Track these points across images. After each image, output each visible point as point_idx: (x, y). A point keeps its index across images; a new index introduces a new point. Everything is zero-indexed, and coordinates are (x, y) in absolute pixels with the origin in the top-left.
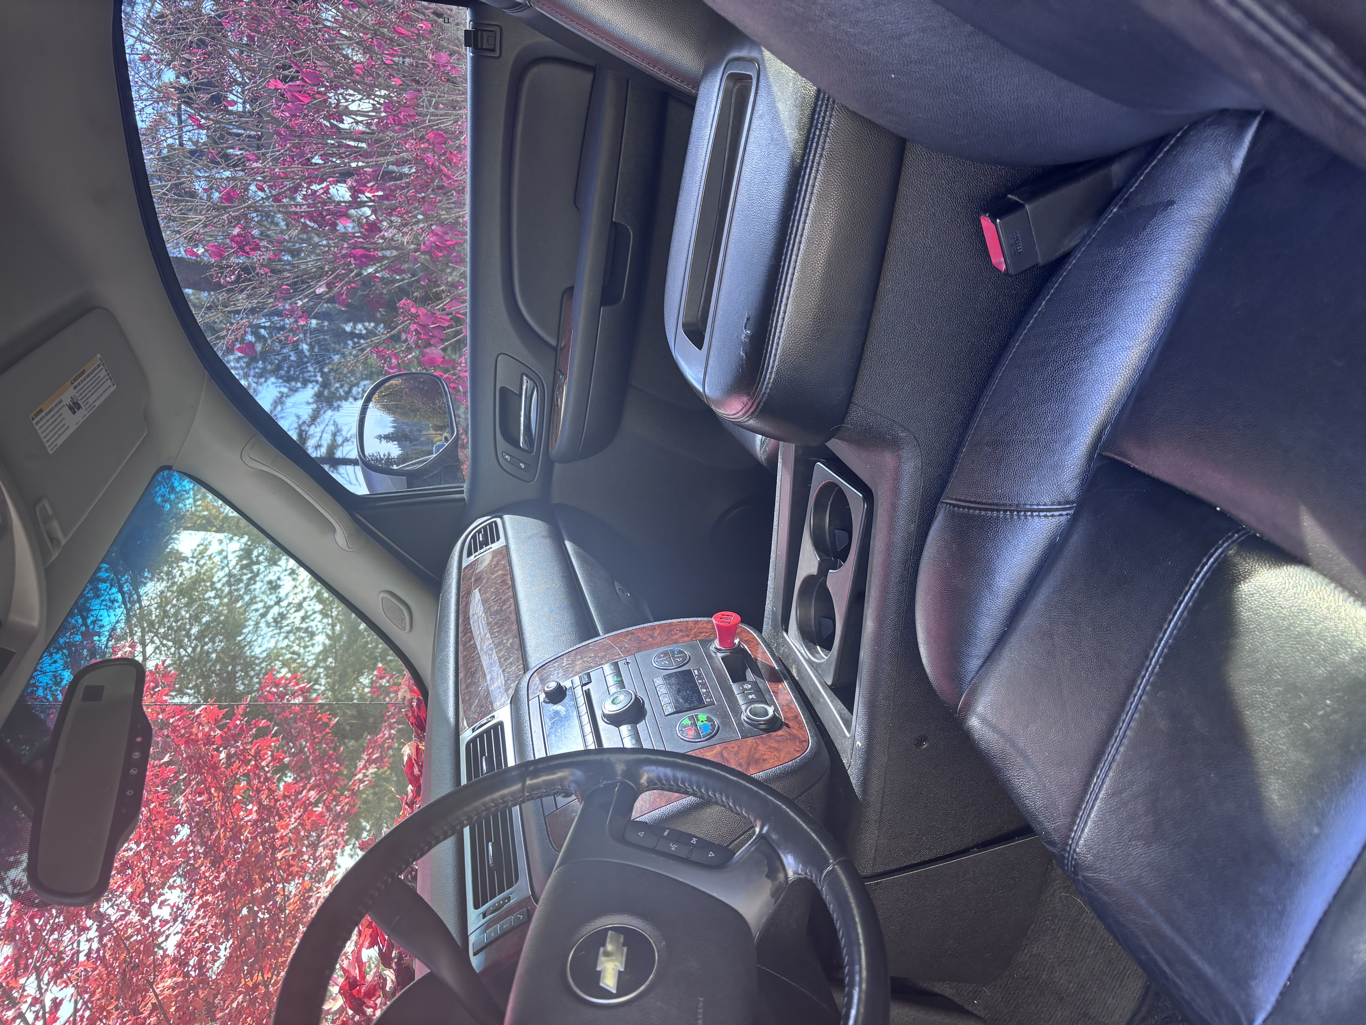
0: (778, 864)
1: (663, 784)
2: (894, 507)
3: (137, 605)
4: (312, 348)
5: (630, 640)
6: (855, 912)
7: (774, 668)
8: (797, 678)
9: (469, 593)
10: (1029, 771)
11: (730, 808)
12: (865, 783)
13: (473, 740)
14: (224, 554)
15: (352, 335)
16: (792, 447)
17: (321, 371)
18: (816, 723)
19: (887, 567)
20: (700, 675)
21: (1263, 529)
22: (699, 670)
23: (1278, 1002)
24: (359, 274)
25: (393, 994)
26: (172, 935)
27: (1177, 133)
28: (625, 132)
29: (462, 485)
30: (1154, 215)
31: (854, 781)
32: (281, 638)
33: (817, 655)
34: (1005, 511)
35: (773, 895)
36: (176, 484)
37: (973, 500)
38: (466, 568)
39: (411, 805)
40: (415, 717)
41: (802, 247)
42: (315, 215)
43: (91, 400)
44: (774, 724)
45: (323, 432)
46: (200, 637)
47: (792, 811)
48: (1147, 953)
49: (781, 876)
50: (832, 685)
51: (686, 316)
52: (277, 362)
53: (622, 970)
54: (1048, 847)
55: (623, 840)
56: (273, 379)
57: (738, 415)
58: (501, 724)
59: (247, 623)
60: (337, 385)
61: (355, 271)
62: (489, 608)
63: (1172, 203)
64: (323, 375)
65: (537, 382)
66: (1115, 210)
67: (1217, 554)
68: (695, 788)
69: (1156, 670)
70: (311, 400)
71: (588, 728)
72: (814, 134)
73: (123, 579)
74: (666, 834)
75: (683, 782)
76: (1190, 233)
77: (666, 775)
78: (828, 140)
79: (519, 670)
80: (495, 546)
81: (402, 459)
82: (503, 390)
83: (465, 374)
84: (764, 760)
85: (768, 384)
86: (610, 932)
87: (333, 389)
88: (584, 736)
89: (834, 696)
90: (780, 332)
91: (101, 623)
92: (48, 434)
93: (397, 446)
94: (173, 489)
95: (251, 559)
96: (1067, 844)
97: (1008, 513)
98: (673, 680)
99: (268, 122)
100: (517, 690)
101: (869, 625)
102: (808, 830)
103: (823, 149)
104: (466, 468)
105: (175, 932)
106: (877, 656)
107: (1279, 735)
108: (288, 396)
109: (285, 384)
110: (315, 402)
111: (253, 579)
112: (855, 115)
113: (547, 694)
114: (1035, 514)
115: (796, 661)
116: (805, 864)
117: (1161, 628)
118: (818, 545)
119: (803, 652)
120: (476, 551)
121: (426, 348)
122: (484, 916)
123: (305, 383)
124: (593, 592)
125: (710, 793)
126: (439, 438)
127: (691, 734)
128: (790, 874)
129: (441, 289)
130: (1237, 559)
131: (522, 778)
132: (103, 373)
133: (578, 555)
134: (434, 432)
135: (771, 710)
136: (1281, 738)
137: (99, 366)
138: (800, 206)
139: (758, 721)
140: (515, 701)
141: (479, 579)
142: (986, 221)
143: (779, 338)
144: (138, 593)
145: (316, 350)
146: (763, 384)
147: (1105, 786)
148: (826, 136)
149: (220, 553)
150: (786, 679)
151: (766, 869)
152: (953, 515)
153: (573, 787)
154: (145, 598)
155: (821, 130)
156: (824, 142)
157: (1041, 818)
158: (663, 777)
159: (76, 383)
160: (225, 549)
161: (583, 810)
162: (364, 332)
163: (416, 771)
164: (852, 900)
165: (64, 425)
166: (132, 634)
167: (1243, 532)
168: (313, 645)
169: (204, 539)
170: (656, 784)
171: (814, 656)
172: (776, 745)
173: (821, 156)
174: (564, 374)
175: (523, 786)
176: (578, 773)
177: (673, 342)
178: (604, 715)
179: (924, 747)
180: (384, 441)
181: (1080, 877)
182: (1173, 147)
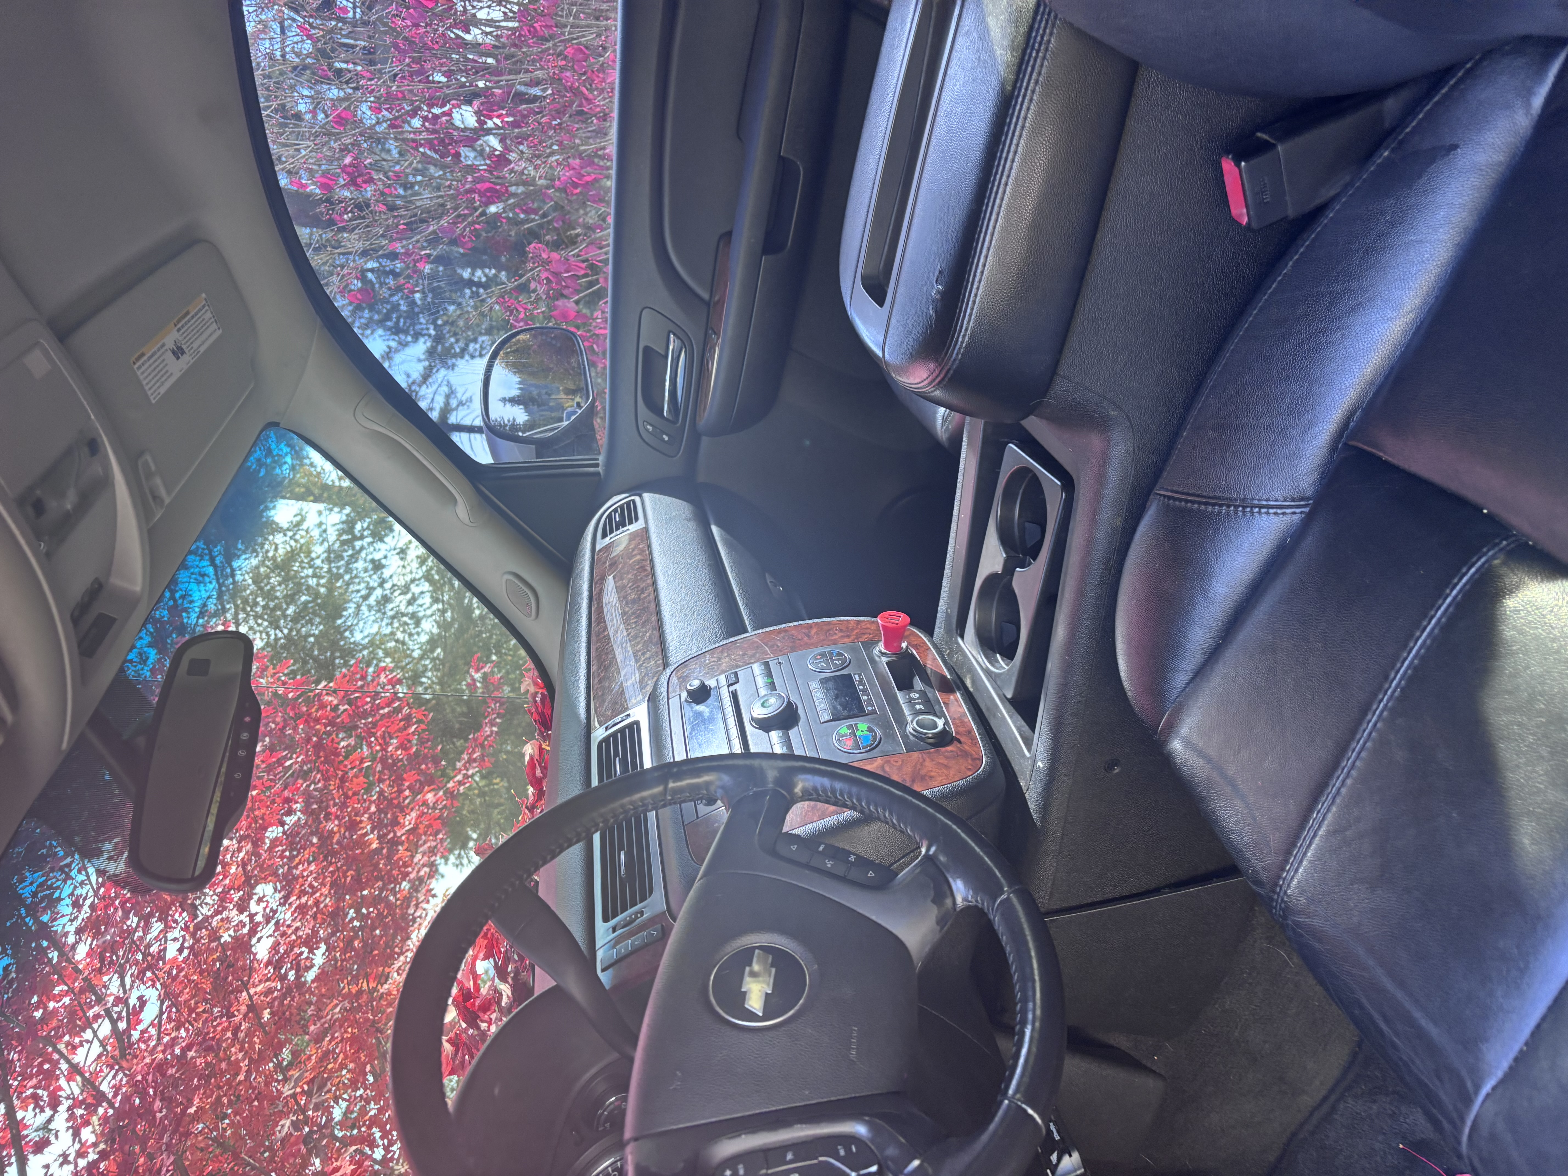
0: (946, 888)
1: (819, 795)
2: (1098, 497)
3: (231, 580)
4: (424, 298)
5: (784, 638)
6: (1031, 945)
7: (945, 677)
8: (971, 690)
9: (603, 579)
10: (1238, 803)
11: (894, 826)
12: (1045, 809)
13: (606, 740)
14: (324, 527)
15: (470, 283)
16: (980, 423)
17: (434, 323)
18: (991, 740)
19: (1085, 566)
20: (861, 682)
21: (1537, 535)
22: (860, 675)
23: (1511, 1068)
24: (483, 214)
25: (509, 1009)
26: (265, 937)
27: (1466, 63)
28: (799, 51)
29: (597, 457)
30: (1433, 160)
31: (1032, 806)
32: (384, 623)
33: (997, 664)
34: (1228, 506)
35: (938, 923)
36: (273, 446)
37: (1192, 492)
38: (600, 551)
39: (532, 809)
40: (538, 713)
41: (1008, 189)
42: (436, 142)
43: (195, 345)
44: (944, 739)
45: (435, 393)
46: (296, 619)
47: (963, 831)
48: (1361, 1007)
49: (949, 902)
50: (1012, 698)
51: (866, 266)
52: (385, 311)
53: (770, 992)
54: (1254, 887)
55: (774, 853)
56: (380, 332)
57: (922, 384)
58: (637, 723)
59: (347, 605)
60: (452, 340)
61: (481, 210)
62: (625, 597)
63: (1455, 147)
64: (436, 327)
65: (685, 342)
66: (1386, 154)
67: (1479, 563)
68: (855, 801)
69: (1396, 694)
70: (422, 357)
71: (734, 732)
72: (1030, 55)
73: (215, 550)
74: (821, 848)
75: (842, 794)
76: (1475, 183)
77: (823, 786)
78: (1046, 63)
79: (658, 666)
80: (633, 528)
81: (530, 426)
82: (647, 350)
83: (602, 331)
84: (931, 777)
85: (960, 349)
86: (757, 951)
87: (447, 345)
88: (729, 741)
89: (1013, 710)
90: (978, 288)
91: (191, 599)
92: (150, 381)
93: (523, 411)
94: (269, 452)
95: (352, 533)
96: (1276, 885)
97: (1232, 508)
98: (831, 685)
99: (385, 33)
100: (656, 687)
101: (1060, 633)
102: (981, 853)
103: (1039, 74)
104: (602, 438)
105: (267, 935)
106: (1067, 668)
107: (1536, 772)
108: (397, 351)
109: (392, 337)
110: (427, 359)
111: (354, 557)
112: (1079, 33)
113: (690, 693)
114: (1263, 510)
115: (971, 670)
116: (976, 893)
117: (1406, 646)
118: (1005, 539)
119: (980, 660)
120: (611, 532)
121: (557, 300)
122: (614, 930)
123: (417, 336)
124: (742, 584)
125: (871, 808)
126: (570, 404)
127: (850, 744)
128: (959, 900)
129: (576, 231)
130: (1504, 570)
131: (664, 780)
132: (209, 315)
133: (726, 542)
134: (564, 396)
135: (940, 723)
136: (1540, 776)
137: (204, 306)
138: (1008, 142)
139: (925, 734)
140: (653, 699)
141: (614, 564)
142: (1228, 165)
143: (976, 295)
144: (231, 566)
145: (429, 300)
146: (954, 349)
147: (1326, 822)
148: (1044, 58)
149: (320, 524)
150: (959, 689)
151: (932, 893)
152: (1167, 510)
153: (720, 792)
154: (238, 572)
155: (1038, 52)
156: (1042, 66)
157: (1248, 855)
158: (819, 787)
159: (180, 325)
160: (324, 521)
161: (730, 818)
162: (484, 279)
163: (538, 773)
164: (1027, 932)
165: (167, 372)
166: (224, 611)
167: (1514, 539)
168: (418, 634)
169: (302, 510)
170: (811, 794)
171: (993, 666)
172: (945, 762)
173: (1037, 82)
174: (717, 334)
175: (666, 789)
176: (726, 779)
177: (849, 298)
178: (753, 719)
179: (1116, 771)
180: (508, 405)
181: (1290, 922)
182: (1461, 80)
